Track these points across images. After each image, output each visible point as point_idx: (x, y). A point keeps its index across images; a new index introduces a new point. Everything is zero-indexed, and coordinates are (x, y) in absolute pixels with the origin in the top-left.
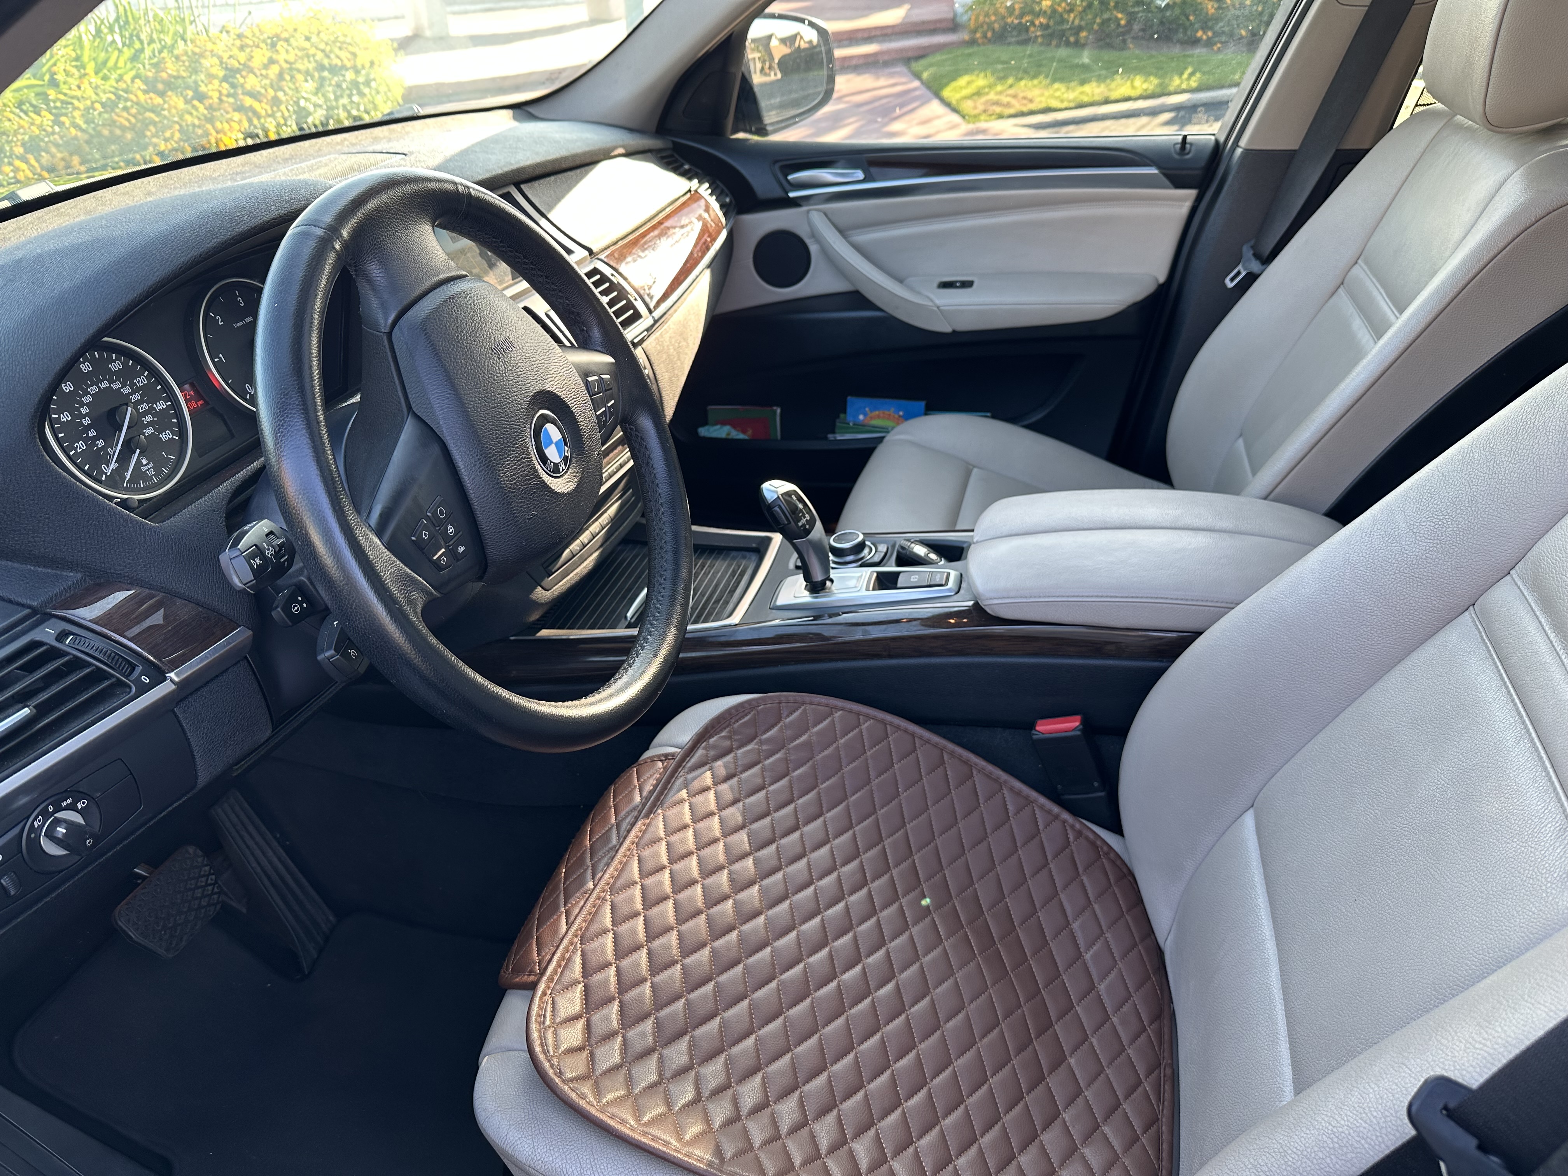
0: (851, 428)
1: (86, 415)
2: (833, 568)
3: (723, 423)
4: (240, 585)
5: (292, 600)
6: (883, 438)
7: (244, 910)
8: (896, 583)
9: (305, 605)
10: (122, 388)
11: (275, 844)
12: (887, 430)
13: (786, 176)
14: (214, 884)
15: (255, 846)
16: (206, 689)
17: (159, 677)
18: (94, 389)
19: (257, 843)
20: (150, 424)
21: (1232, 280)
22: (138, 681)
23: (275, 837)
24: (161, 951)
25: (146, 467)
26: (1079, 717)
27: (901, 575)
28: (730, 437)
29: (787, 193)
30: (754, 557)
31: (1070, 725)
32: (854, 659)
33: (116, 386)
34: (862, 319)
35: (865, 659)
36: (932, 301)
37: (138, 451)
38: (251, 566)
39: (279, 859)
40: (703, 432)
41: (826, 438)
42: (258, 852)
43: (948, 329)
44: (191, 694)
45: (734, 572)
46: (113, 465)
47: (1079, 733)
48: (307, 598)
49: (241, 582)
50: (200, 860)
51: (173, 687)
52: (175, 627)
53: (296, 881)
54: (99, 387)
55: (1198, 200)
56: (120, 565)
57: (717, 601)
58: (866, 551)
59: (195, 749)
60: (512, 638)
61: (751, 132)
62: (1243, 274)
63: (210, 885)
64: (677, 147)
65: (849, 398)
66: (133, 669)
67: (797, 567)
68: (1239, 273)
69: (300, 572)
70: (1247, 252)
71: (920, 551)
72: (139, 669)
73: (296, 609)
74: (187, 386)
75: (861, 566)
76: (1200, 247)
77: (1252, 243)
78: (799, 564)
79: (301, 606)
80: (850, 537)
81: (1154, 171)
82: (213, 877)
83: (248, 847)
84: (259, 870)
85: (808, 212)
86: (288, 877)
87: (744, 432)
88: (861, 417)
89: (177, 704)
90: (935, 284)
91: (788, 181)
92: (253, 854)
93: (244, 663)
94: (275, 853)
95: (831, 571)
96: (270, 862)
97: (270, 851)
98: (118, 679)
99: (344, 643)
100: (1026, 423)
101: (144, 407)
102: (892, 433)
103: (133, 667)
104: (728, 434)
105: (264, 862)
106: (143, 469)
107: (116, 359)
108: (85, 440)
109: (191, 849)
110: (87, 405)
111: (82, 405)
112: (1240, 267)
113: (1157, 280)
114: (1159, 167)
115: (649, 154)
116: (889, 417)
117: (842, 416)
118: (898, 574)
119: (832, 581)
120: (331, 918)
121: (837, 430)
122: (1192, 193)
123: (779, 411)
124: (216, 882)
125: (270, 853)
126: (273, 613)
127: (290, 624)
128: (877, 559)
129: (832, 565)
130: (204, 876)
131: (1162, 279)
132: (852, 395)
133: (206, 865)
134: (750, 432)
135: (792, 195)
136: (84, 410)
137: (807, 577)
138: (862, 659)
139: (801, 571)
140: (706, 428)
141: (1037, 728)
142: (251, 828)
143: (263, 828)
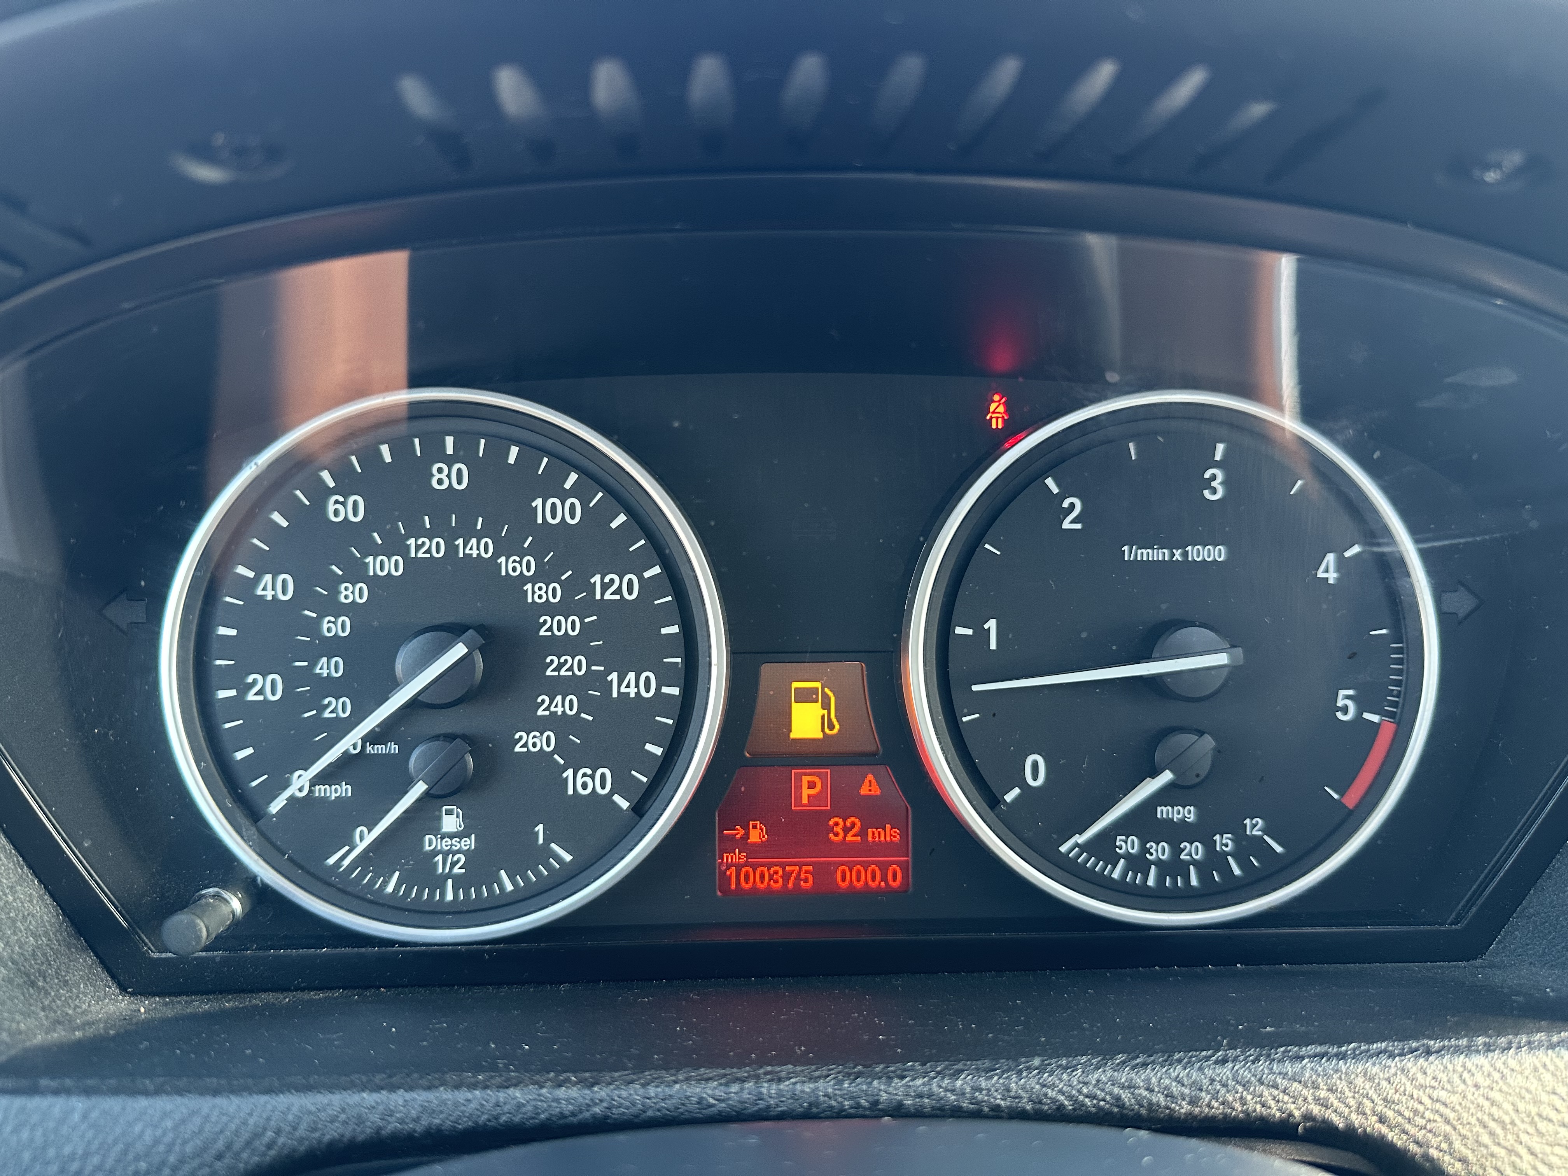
1: (351, 609)
10: (533, 580)
25: (445, 844)
33: (517, 566)
54: (452, 549)
107: (574, 492)
108: (291, 680)
136: (352, 593)
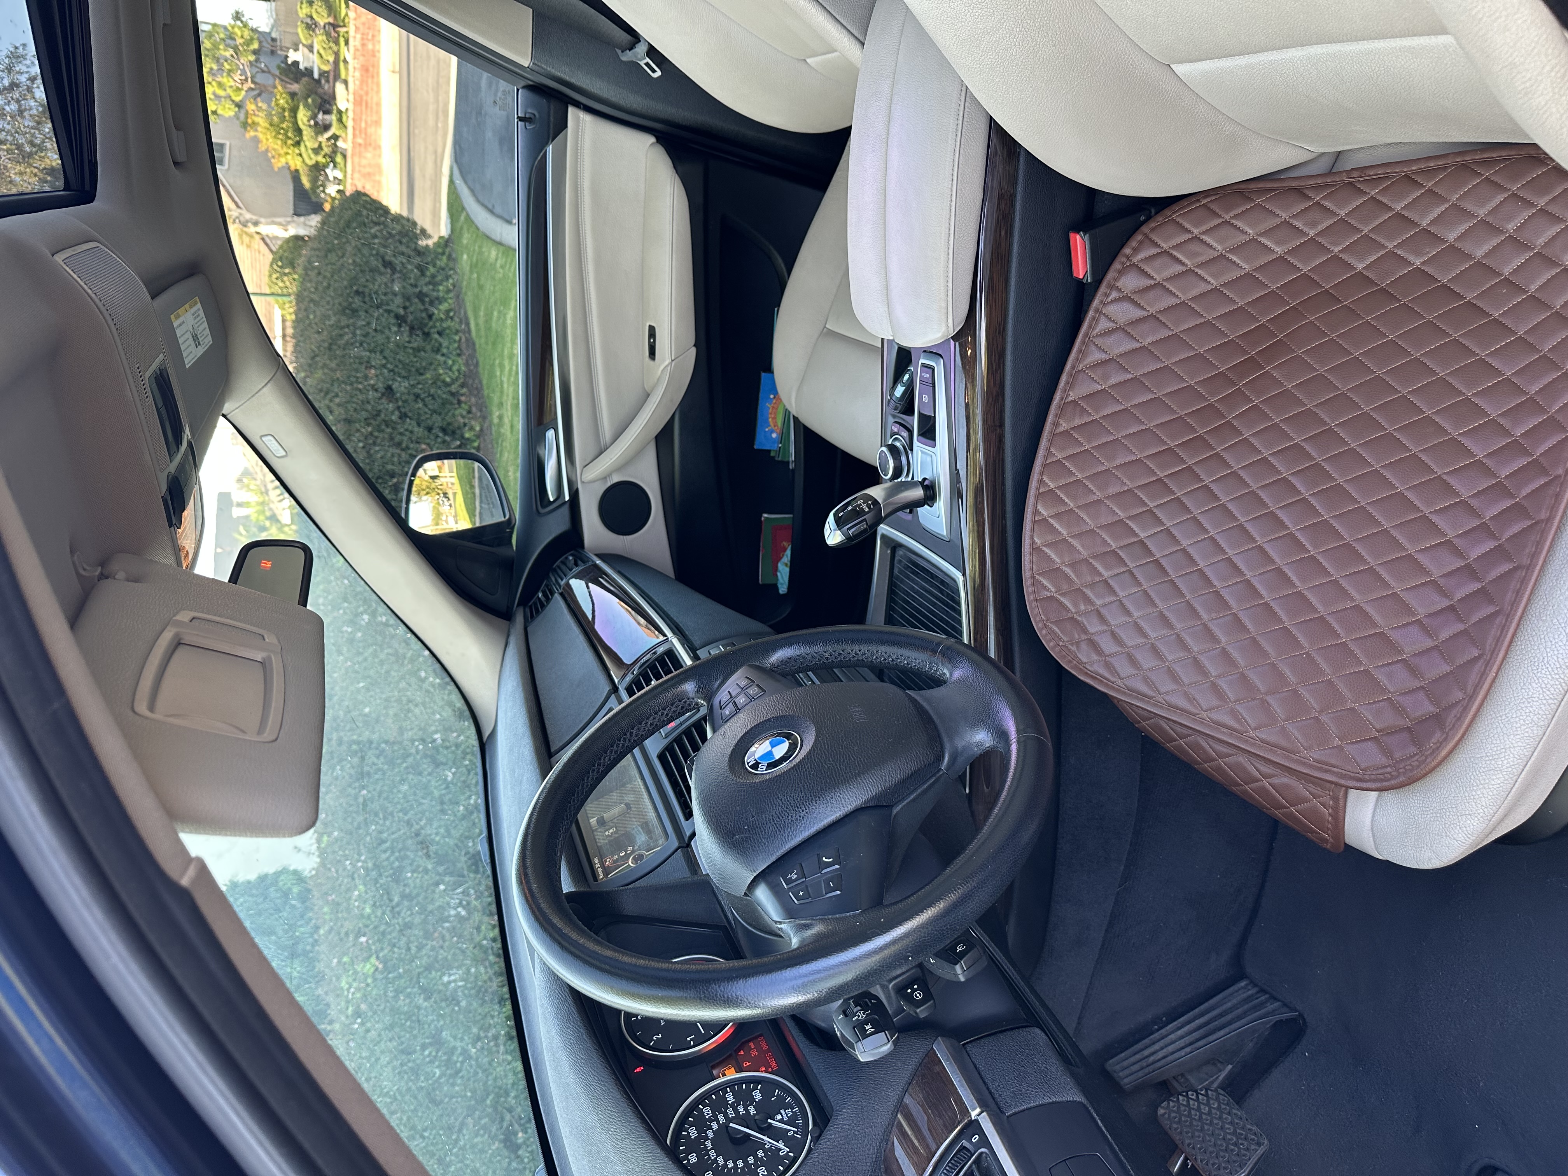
0: (784, 445)
1: (735, 1163)
2: (913, 478)
3: (776, 569)
4: (889, 1045)
5: (910, 999)
6: (794, 416)
7: (1230, 1067)
8: (930, 417)
9: (916, 987)
10: (712, 1129)
11: (1163, 1031)
12: (787, 412)
13: (551, 503)
14: (1198, 1094)
15: (1165, 1050)
16: (990, 1084)
17: (974, 1127)
18: (713, 1154)
19: (1162, 1049)
20: (746, 1109)
21: (654, 71)
22: (978, 1146)
23: (1158, 1030)
24: (1261, 1151)
26: (1072, 235)
27: (922, 412)
28: (789, 564)
29: (566, 502)
30: (900, 552)
31: (1080, 243)
32: (1003, 461)
33: (710, 1135)
34: (681, 435)
35: (1003, 450)
36: (667, 366)
37: (769, 1121)
38: (872, 1034)
39: (1179, 1028)
40: (783, 589)
41: (793, 470)
42: (1171, 1048)
43: (693, 351)
44: (994, 1098)
45: (914, 573)
46: (781, 1145)
47: (1087, 237)
48: (910, 984)
49: (886, 1044)
50: (1171, 1104)
51: (984, 1114)
52: (929, 1107)
53: (1202, 1015)
54: (711, 1149)
55: (577, 105)
56: (869, 1150)
57: (941, 591)
58: (898, 444)
59: (1046, 1100)
60: (967, 791)
61: (512, 533)
62: (648, 60)
63: (1197, 1097)
64: (523, 602)
65: (755, 447)
66: (965, 1147)
67: (911, 512)
68: (647, 64)
69: (884, 988)
70: (627, 56)
71: (900, 390)
72: (965, 1143)
73: (919, 996)
74: (715, 1072)
75: (912, 450)
76: (622, 103)
77: (619, 52)
78: (908, 511)
79: (916, 990)
80: (883, 459)
81: (550, 149)
82: (1190, 1093)
83: (1164, 1057)
84: (1188, 1049)
85: (583, 482)
86: (1198, 1022)
87: (785, 550)
88: (774, 435)
89: (1002, 1112)
90: (651, 362)
91: (555, 501)
92: (1173, 1053)
93: (968, 1047)
94: (1173, 1032)
95: (915, 479)
96: (1182, 1037)
97: (1170, 1037)
98: (974, 1162)
99: (951, 956)
100: (786, 274)
101: (730, 1111)
102: (789, 409)
103: (963, 1148)
104: (786, 565)
105: (1181, 1043)
106: (786, 1119)
107: (687, 1131)
109: (1161, 1111)
110: (726, 1161)
111: (725, 1166)
112: (642, 63)
113: (652, 144)
114: (546, 144)
115: (529, 629)
116: (775, 408)
117: (772, 454)
118: (921, 415)
119: (925, 479)
120: (1243, 984)
121: (786, 460)
122: (571, 111)
123: (766, 515)
124: (1196, 1091)
125: (1172, 1037)
126: (922, 1016)
127: (932, 1002)
128: (905, 434)
129: (910, 479)
130: (1188, 1102)
131: (653, 140)
132: (753, 444)
133: (1178, 1099)
134: (785, 544)
135: (567, 498)
136: (730, 1164)
137: (920, 503)
138: (1003, 452)
139: (915, 509)
140: (779, 586)
141: (1081, 277)
142: (1146, 1053)
143: (1146, 1041)
